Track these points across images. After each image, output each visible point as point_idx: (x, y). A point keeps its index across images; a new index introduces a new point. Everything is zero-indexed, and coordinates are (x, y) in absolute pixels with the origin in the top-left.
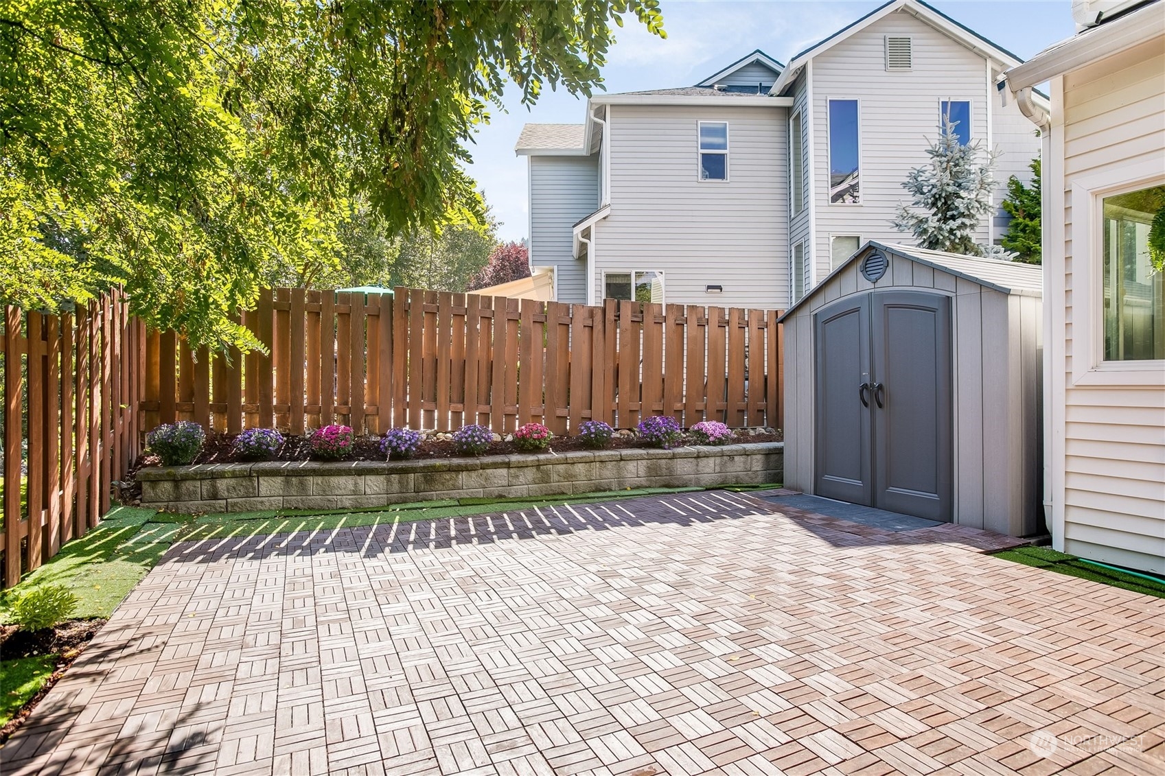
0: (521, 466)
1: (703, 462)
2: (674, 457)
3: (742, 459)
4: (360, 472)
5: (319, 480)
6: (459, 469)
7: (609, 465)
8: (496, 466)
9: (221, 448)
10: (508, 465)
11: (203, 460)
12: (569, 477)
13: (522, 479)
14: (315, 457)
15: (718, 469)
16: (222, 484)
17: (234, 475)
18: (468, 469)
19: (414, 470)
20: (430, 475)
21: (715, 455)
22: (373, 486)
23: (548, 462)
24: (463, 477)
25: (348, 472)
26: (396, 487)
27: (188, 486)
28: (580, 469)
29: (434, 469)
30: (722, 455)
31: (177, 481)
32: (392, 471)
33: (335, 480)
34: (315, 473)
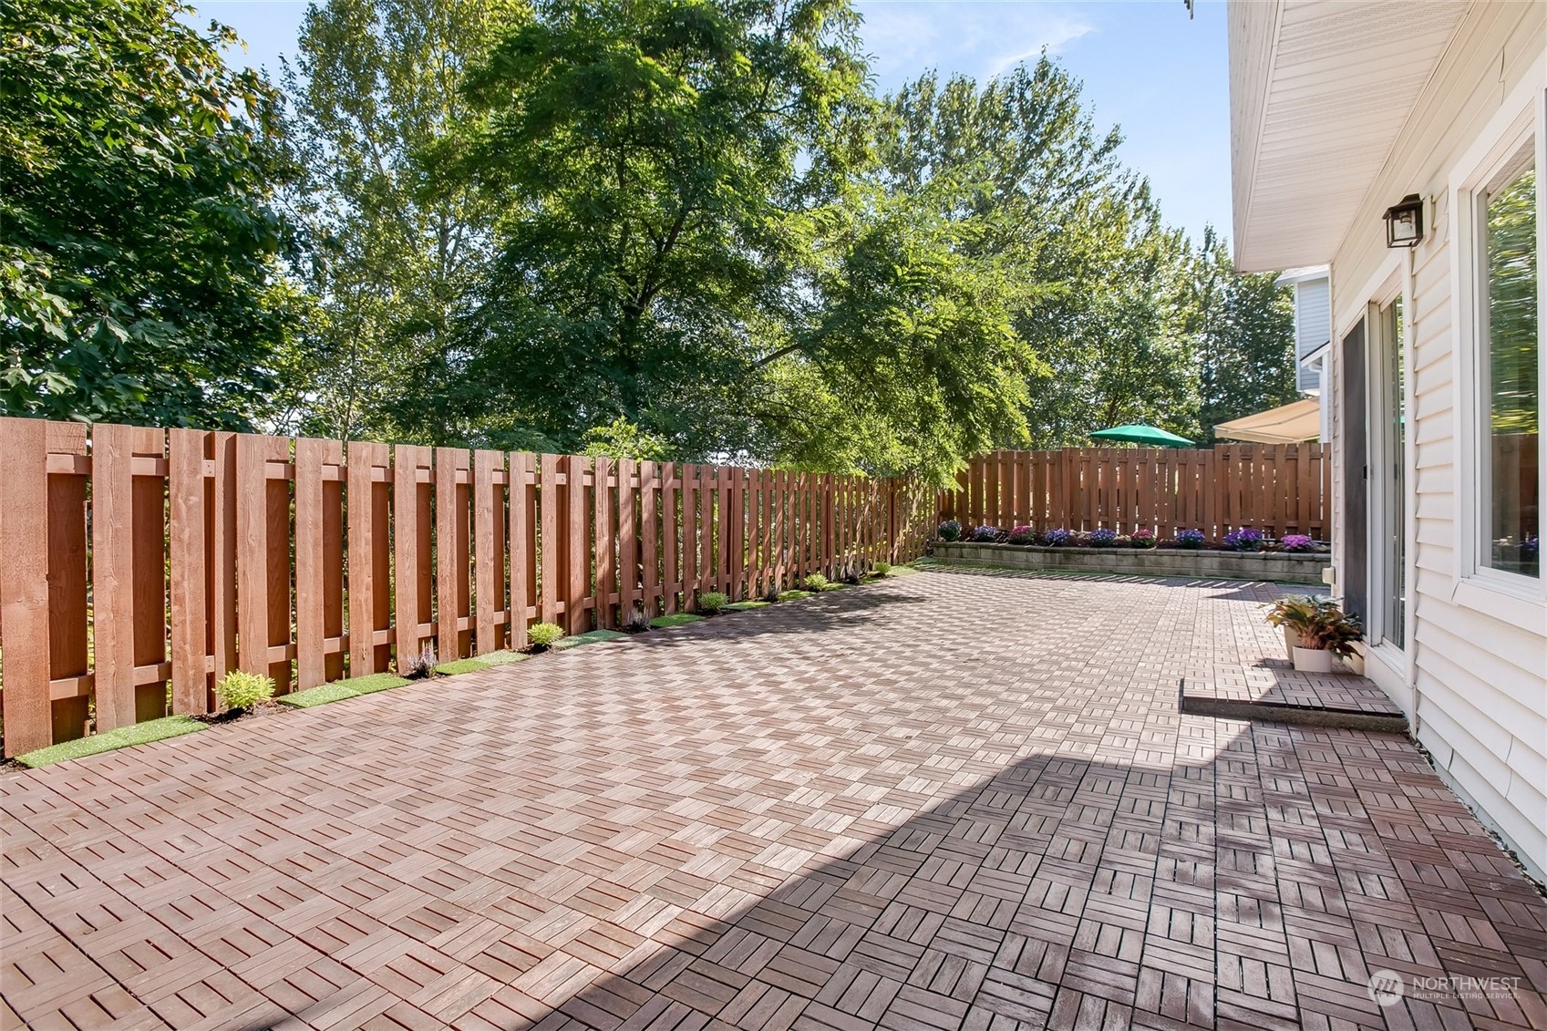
0: (1124, 555)
1: (1271, 563)
2: (1242, 557)
3: (1309, 564)
4: (1029, 550)
5: (1009, 552)
6: (1085, 553)
7: (1189, 559)
8: (1108, 553)
9: (968, 534)
10: (1115, 553)
11: (960, 539)
12: (1158, 564)
13: (1125, 563)
14: (1010, 542)
15: (1285, 570)
16: (966, 551)
17: (970, 547)
18: (1091, 554)
19: (1058, 552)
20: (1067, 555)
21: (1281, 559)
22: (1036, 558)
23: (1144, 554)
24: (1087, 558)
25: (1023, 550)
26: (1049, 560)
27: (951, 550)
28: (1165, 559)
29: (1071, 552)
31: (947, 548)
32: (1046, 551)
33: (1016, 553)
34: (1006, 549)
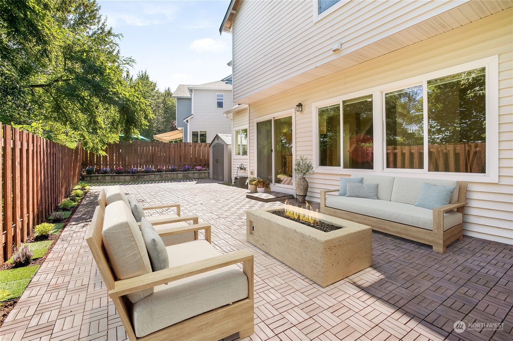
0: (157, 175)
1: (195, 174)
2: (188, 173)
3: (204, 174)
4: (125, 176)
5: (117, 177)
6: (144, 175)
7: (175, 175)
8: (152, 174)
9: (98, 171)
10: (154, 174)
11: (95, 173)
12: (167, 177)
13: (157, 177)
14: (116, 173)
15: (198, 176)
16: (99, 178)
17: (101, 176)
18: (146, 175)
19: (136, 175)
20: (139, 176)
21: (197, 173)
22: (128, 178)
23: (162, 174)
24: (145, 177)
25: (123, 176)
26: (132, 178)
27: (93, 178)
28: (169, 175)
29: (140, 175)
30: (199, 173)
31: (91, 177)
32: (131, 175)
33: (120, 177)
34: (116, 176)
